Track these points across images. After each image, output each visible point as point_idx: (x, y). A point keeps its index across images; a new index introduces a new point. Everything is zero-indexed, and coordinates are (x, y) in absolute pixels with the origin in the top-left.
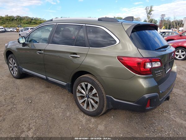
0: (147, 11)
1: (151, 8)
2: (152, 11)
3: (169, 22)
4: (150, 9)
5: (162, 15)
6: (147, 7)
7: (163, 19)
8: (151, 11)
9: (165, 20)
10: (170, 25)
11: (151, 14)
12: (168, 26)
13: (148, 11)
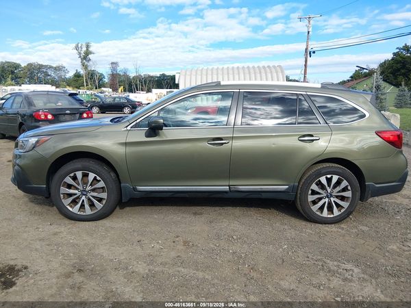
0: (80, 53)
1: (88, 47)
2: (91, 53)
3: (128, 77)
4: (84, 49)
5: (112, 63)
6: (78, 45)
7: (115, 72)
8: (88, 53)
9: (119, 75)
10: (130, 85)
11: (90, 60)
12: (127, 87)
13: (82, 52)
